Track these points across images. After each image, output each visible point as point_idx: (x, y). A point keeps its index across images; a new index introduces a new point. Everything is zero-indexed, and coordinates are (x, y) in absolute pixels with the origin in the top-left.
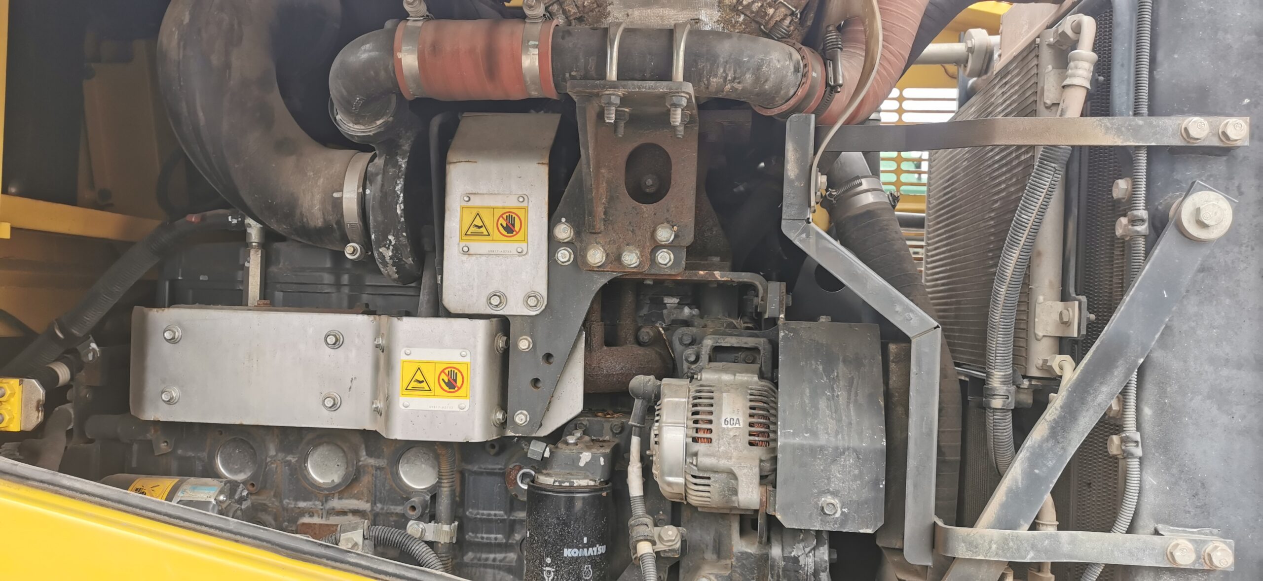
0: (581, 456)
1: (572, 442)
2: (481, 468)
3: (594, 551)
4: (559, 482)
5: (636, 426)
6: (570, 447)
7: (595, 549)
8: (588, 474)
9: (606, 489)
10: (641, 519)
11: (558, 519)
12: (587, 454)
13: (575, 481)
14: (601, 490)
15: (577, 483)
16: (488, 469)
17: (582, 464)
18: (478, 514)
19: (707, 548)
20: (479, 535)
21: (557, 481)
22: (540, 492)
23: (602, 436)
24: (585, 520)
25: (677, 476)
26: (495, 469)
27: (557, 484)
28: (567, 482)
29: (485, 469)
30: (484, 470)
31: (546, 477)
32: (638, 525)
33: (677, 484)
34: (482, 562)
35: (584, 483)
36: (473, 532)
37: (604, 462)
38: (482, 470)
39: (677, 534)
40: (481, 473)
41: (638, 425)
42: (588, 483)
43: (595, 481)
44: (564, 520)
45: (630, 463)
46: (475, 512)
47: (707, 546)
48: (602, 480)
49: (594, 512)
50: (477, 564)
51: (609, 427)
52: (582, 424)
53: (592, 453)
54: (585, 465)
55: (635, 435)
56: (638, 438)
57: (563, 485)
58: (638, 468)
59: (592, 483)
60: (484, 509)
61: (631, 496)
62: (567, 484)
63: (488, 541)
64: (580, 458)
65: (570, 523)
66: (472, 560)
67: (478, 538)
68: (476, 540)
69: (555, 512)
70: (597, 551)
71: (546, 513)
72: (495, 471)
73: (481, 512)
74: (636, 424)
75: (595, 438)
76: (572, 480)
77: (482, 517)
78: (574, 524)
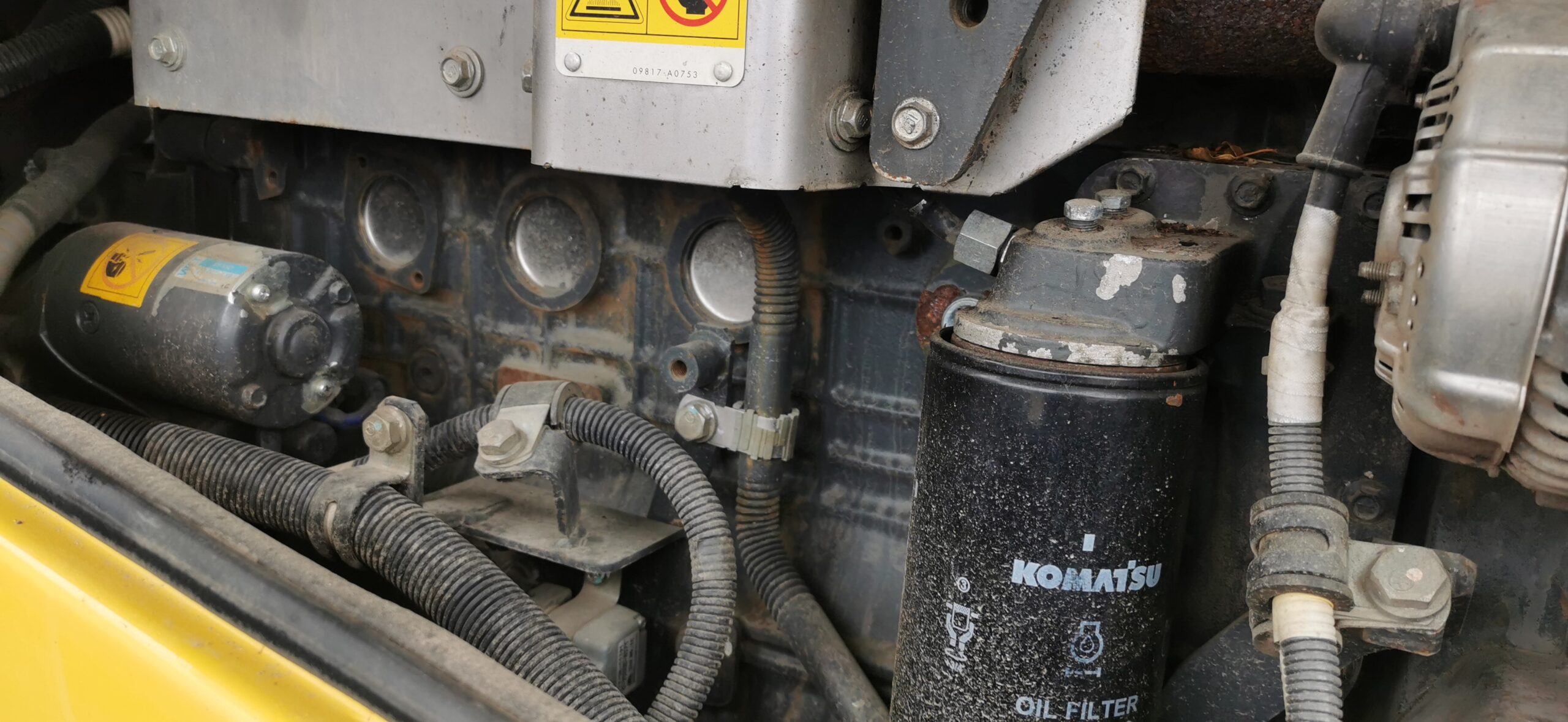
0: (1106, 264)
1: (1083, 218)
2: (868, 287)
3: (1115, 581)
4: (1019, 342)
5: (1322, 168)
6: (1074, 234)
7: (1121, 574)
8: (1128, 327)
9: (1182, 384)
10: (1304, 509)
11: (1003, 461)
12: (1127, 259)
13: (1072, 346)
14: (1165, 385)
15: (1079, 352)
16: (886, 291)
17: (1106, 292)
18: (856, 397)
19: (1522, 613)
20: (858, 449)
21: (1011, 340)
22: (954, 367)
23: (1195, 216)
24: (1096, 478)
25: (1493, 371)
26: (903, 293)
27: (1011, 348)
28: (1047, 347)
29: (878, 290)
30: (876, 293)
31: (983, 323)
32: (1287, 529)
33: (1487, 405)
34: (861, 511)
35: (1103, 354)
36: (845, 439)
37: (1187, 292)
38: (871, 292)
39: (1444, 583)
40: (870, 300)
41: (1338, 163)
42: (1119, 358)
43: (1147, 353)
44: (1024, 469)
45: (1284, 303)
46: (851, 392)
47: (1523, 604)
48: (1173, 352)
49: (1130, 456)
50: (848, 514)
51: (1224, 189)
52: (1132, 172)
53: (1145, 259)
54: (1116, 296)
55: (1316, 202)
56: (1332, 214)
57: (1030, 353)
58: (1314, 324)
59: (1134, 360)
60: (871, 388)
61: (1273, 419)
62: (1045, 353)
63: (877, 465)
64: (1103, 271)
65: (1041, 481)
66: (839, 502)
67: (854, 454)
68: (849, 457)
69: (995, 440)
70: (1129, 580)
71: (967, 438)
72: (904, 297)
73: (865, 394)
74: (1328, 160)
75: (1170, 221)
76: (1063, 343)
77: (864, 405)
78: (1054, 486)
